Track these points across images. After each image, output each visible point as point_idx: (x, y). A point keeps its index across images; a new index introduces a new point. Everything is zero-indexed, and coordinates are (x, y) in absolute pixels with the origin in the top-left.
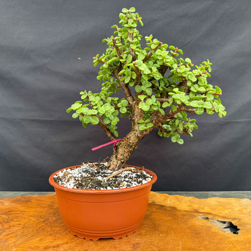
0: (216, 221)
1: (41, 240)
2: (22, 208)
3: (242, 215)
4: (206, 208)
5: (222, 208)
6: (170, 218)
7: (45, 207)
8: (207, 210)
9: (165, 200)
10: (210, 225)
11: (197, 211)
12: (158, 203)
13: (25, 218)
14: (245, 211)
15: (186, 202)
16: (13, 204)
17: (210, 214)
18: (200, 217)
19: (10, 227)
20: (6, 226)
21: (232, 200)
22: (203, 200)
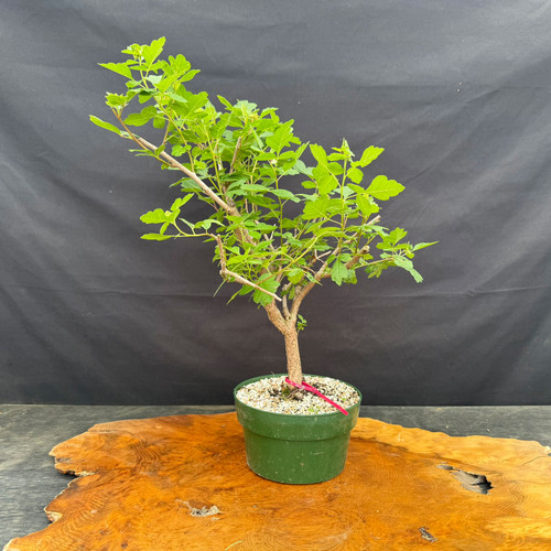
0: (461, 473)
4: (455, 452)
6: (392, 464)
7: (213, 435)
9: (394, 435)
10: (450, 478)
11: (438, 457)
12: (381, 440)
14: (517, 461)
15: (427, 441)
16: (168, 428)
17: (457, 462)
18: (440, 465)
19: (169, 460)
22: (457, 439)
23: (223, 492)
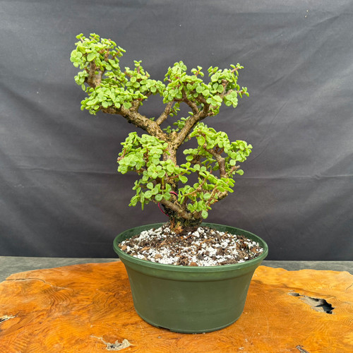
0: (307, 298)
1: (116, 316)
2: (85, 280)
3: (338, 292)
4: (296, 282)
5: (315, 282)
6: (255, 294)
7: (111, 279)
8: (298, 285)
10: (300, 303)
11: (287, 287)
13: (92, 292)
14: (342, 287)
15: (273, 275)
16: (73, 275)
17: (301, 289)
18: (289, 293)
19: (78, 301)
20: (74, 300)
21: (328, 273)
22: (293, 272)
23: (130, 327)
